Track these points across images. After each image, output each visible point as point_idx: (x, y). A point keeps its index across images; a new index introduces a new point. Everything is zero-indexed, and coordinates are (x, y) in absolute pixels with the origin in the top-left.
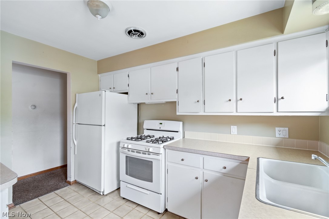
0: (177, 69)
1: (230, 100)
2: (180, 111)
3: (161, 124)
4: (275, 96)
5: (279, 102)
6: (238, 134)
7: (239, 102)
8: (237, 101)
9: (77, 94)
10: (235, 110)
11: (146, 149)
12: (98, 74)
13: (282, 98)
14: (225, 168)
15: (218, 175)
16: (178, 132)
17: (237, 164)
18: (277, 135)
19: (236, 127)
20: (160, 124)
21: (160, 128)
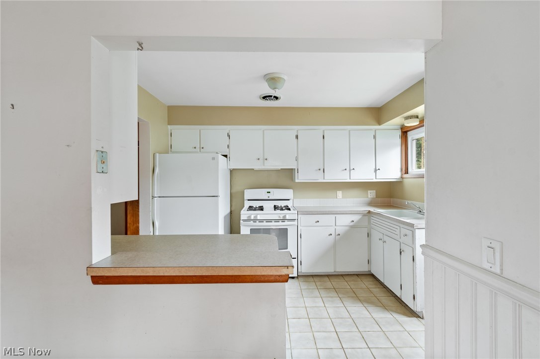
0: (297, 137)
1: (346, 169)
2: (300, 178)
3: (269, 192)
4: (374, 168)
5: (377, 171)
6: (343, 197)
7: (352, 171)
8: (350, 170)
9: (157, 155)
10: (348, 178)
11: (279, 217)
12: (168, 125)
13: (379, 169)
14: (353, 221)
15: (347, 228)
16: (289, 200)
17: (361, 217)
18: (369, 197)
19: (341, 192)
20: (267, 192)
21: (269, 197)
